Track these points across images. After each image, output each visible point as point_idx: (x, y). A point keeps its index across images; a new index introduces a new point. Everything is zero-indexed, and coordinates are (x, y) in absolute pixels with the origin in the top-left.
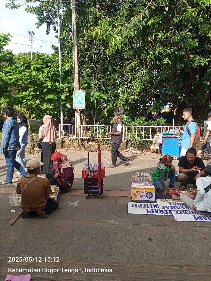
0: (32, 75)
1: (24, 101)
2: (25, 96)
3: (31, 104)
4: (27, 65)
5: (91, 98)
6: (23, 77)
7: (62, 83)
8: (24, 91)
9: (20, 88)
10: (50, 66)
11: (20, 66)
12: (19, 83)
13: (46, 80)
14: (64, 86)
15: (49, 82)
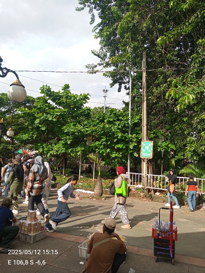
0: (105, 127)
1: (97, 150)
2: (98, 146)
4: (101, 119)
5: (159, 147)
7: (131, 134)
8: (97, 141)
9: (94, 139)
10: (121, 119)
11: (96, 119)
12: (94, 134)
13: (117, 132)
14: (133, 136)
15: (120, 133)
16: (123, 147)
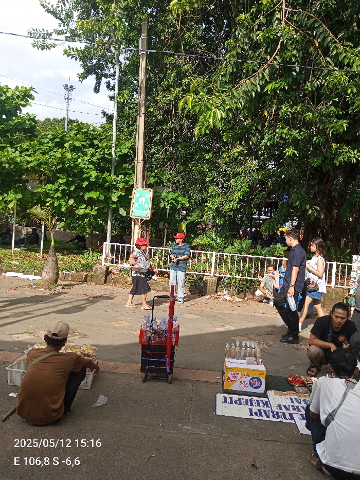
0: (65, 158)
1: (49, 199)
2: (51, 192)
3: (60, 205)
4: (58, 140)
5: (162, 201)
6: (50, 160)
7: (115, 174)
8: (48, 182)
9: (42, 178)
10: (98, 145)
11: (46, 140)
12: (42, 169)
13: (88, 168)
14: (119, 179)
15: (94, 170)
16: (99, 196)
